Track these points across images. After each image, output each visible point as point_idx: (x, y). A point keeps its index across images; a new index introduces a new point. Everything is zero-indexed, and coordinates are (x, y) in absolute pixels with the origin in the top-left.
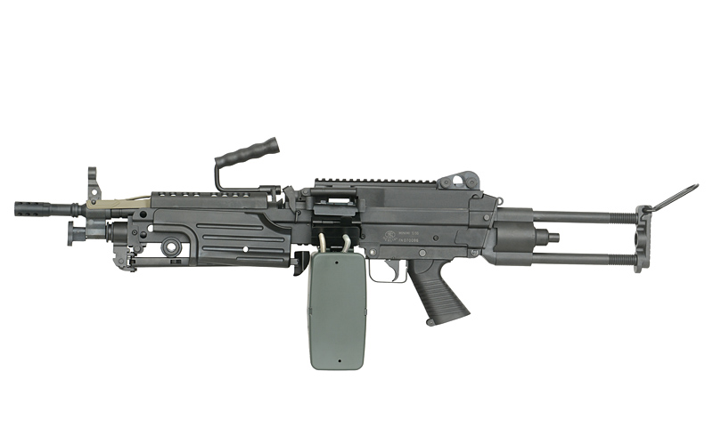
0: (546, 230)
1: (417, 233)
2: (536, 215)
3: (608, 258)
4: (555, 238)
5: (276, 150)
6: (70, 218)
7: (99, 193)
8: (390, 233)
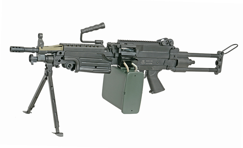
0: (191, 60)
1: (152, 61)
2: (189, 54)
3: (209, 70)
4: (193, 62)
5: (104, 27)
6: (31, 53)
7: (43, 43)
8: (143, 61)
